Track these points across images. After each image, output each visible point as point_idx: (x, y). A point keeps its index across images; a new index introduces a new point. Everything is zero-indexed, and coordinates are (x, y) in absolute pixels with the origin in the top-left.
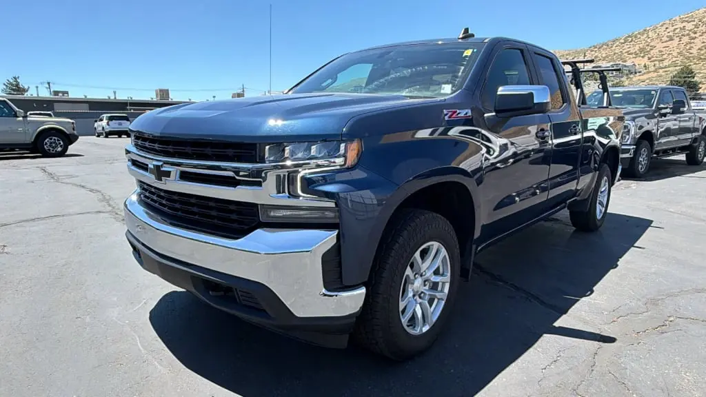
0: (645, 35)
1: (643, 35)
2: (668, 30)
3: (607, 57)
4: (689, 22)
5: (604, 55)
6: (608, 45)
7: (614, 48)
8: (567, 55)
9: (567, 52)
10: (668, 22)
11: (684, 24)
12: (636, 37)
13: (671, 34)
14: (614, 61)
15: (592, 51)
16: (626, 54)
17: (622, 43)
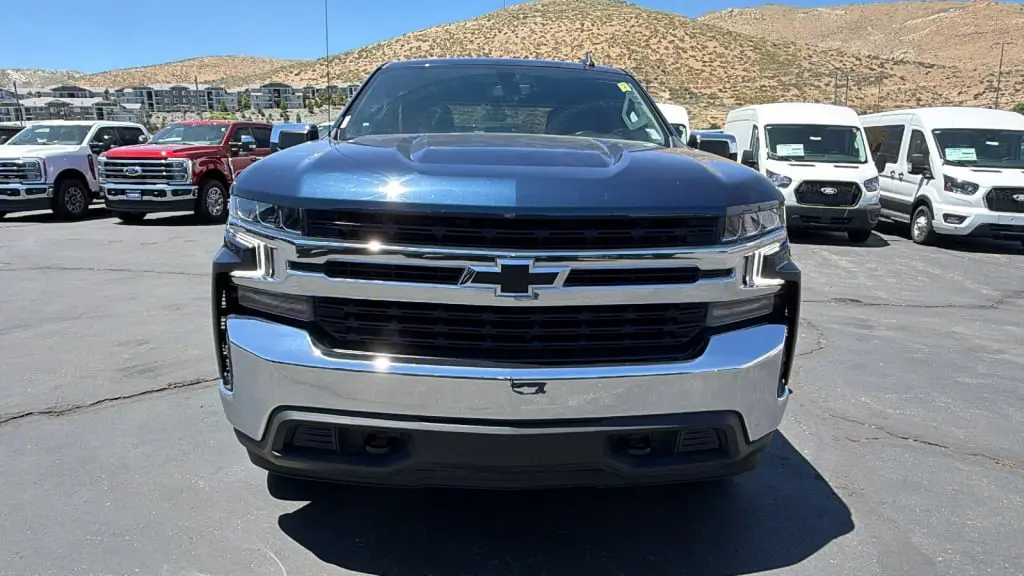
0: (381, 52)
1: (378, 50)
2: (404, 49)
3: (342, 74)
4: (424, 41)
5: (337, 72)
6: (340, 60)
7: (347, 64)
8: (290, 67)
9: (289, 63)
10: (402, 38)
11: (420, 43)
12: (371, 52)
13: (408, 53)
14: (351, 81)
15: (322, 65)
16: (363, 74)
17: (356, 59)
